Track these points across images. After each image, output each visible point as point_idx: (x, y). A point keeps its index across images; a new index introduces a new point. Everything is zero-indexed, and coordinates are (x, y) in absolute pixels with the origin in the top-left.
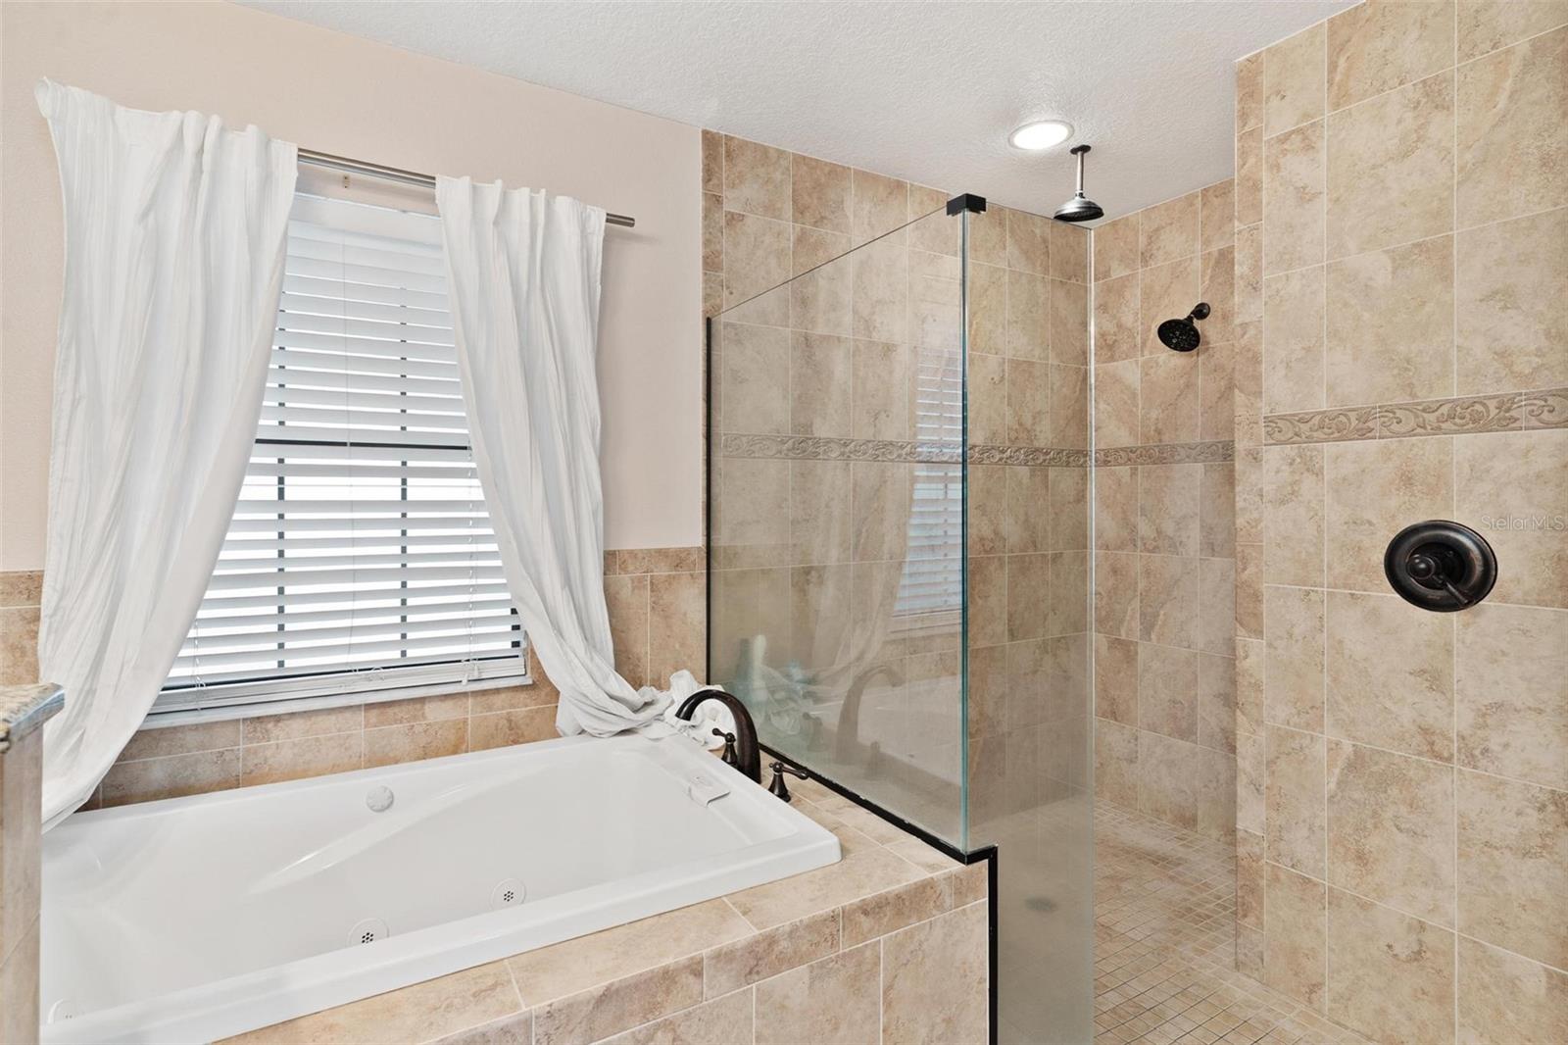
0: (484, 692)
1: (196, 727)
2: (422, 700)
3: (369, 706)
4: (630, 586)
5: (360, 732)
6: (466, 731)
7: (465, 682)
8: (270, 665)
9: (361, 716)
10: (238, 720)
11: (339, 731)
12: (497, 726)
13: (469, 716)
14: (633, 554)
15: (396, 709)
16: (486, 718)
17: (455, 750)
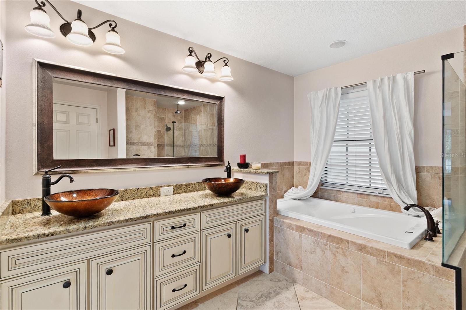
0: (384, 197)
1: (331, 190)
2: (369, 195)
3: (358, 193)
4: (430, 177)
5: (356, 198)
6: (379, 205)
7: (377, 193)
8: (345, 182)
9: (357, 195)
10: (336, 190)
11: (353, 197)
12: (387, 206)
13: (380, 202)
14: (432, 168)
15: (363, 196)
16: (384, 203)
17: (377, 208)
